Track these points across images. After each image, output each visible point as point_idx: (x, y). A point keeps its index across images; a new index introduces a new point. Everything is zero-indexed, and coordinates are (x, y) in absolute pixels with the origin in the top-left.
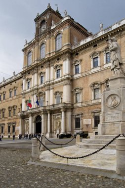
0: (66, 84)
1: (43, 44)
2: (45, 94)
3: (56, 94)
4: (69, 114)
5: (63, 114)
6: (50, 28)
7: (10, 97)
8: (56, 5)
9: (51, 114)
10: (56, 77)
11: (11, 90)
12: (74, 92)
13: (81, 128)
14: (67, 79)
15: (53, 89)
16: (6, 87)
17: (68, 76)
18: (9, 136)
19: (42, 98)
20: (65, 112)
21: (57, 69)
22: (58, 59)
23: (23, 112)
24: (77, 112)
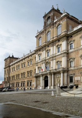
0: (64, 56)
1: (49, 32)
2: (50, 63)
3: (57, 63)
4: (66, 74)
5: (62, 74)
6: (53, 21)
7: (28, 65)
8: (57, 5)
9: (54, 75)
10: (57, 52)
11: (28, 61)
12: (69, 61)
13: (73, 82)
14: (64, 53)
15: (55, 59)
16: (25, 59)
17: (65, 51)
18: (28, 88)
19: (48, 65)
20: (63, 73)
21: (58, 47)
22: (59, 41)
23: (37, 74)
24: (71, 73)
